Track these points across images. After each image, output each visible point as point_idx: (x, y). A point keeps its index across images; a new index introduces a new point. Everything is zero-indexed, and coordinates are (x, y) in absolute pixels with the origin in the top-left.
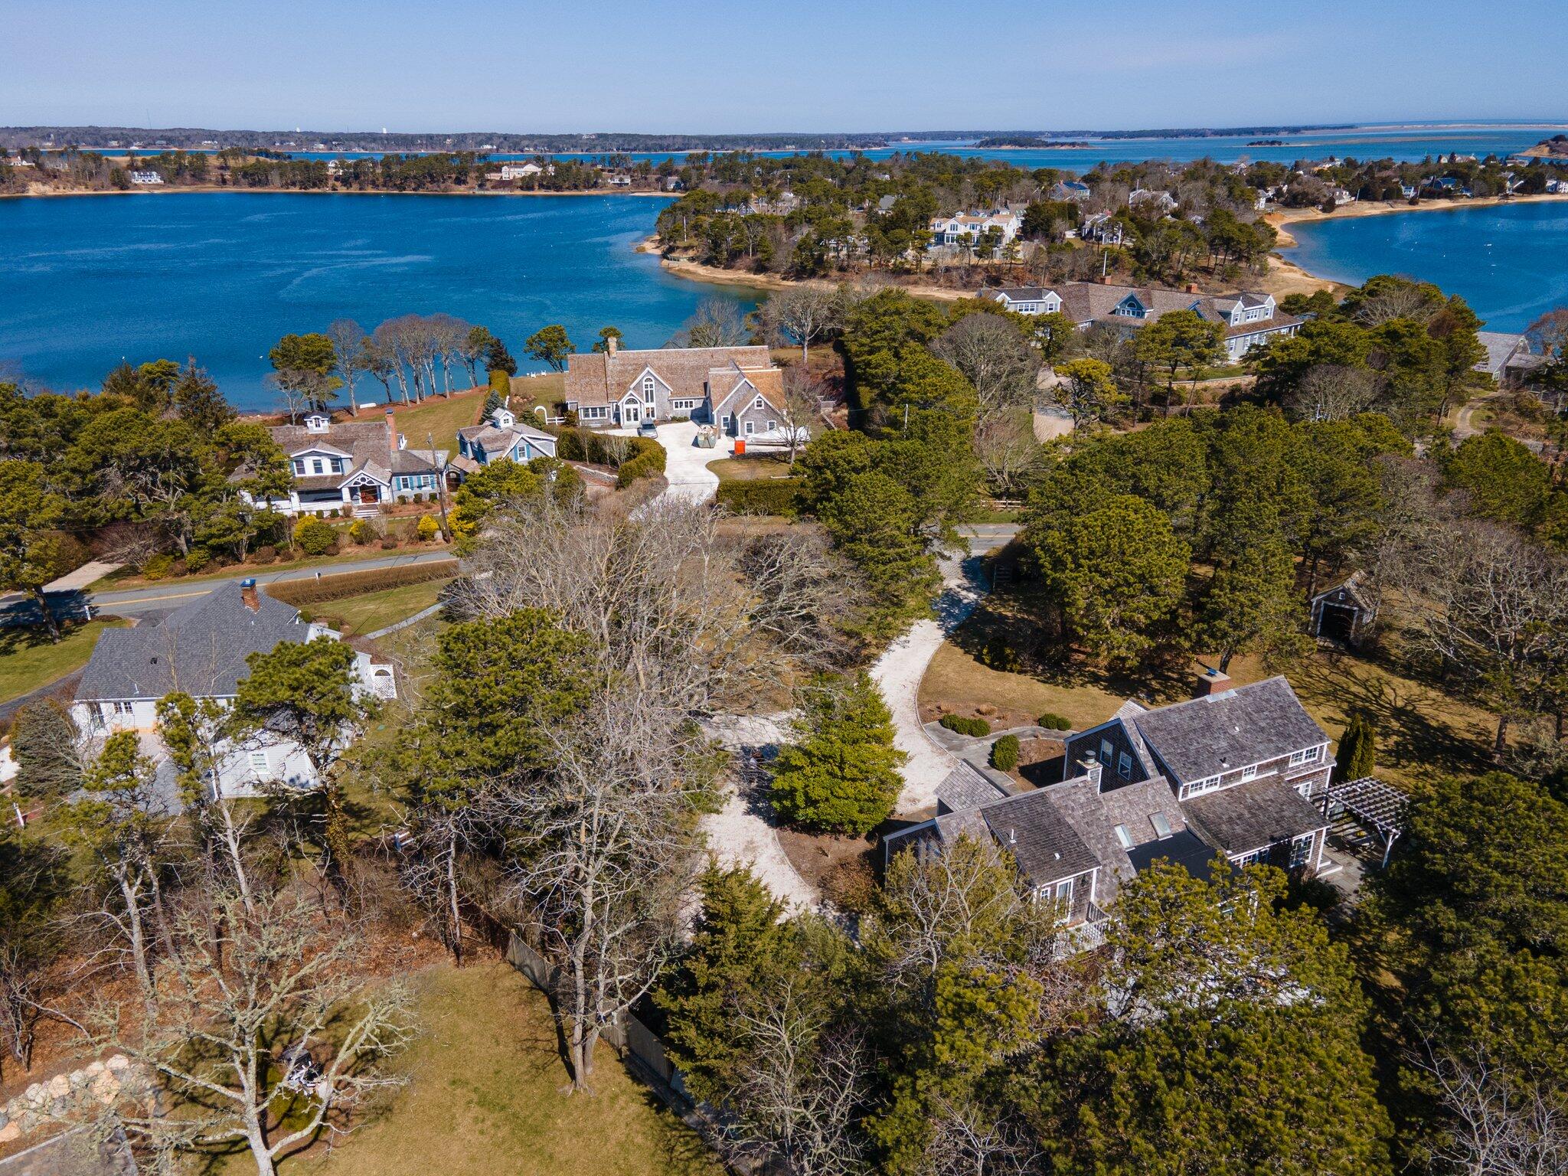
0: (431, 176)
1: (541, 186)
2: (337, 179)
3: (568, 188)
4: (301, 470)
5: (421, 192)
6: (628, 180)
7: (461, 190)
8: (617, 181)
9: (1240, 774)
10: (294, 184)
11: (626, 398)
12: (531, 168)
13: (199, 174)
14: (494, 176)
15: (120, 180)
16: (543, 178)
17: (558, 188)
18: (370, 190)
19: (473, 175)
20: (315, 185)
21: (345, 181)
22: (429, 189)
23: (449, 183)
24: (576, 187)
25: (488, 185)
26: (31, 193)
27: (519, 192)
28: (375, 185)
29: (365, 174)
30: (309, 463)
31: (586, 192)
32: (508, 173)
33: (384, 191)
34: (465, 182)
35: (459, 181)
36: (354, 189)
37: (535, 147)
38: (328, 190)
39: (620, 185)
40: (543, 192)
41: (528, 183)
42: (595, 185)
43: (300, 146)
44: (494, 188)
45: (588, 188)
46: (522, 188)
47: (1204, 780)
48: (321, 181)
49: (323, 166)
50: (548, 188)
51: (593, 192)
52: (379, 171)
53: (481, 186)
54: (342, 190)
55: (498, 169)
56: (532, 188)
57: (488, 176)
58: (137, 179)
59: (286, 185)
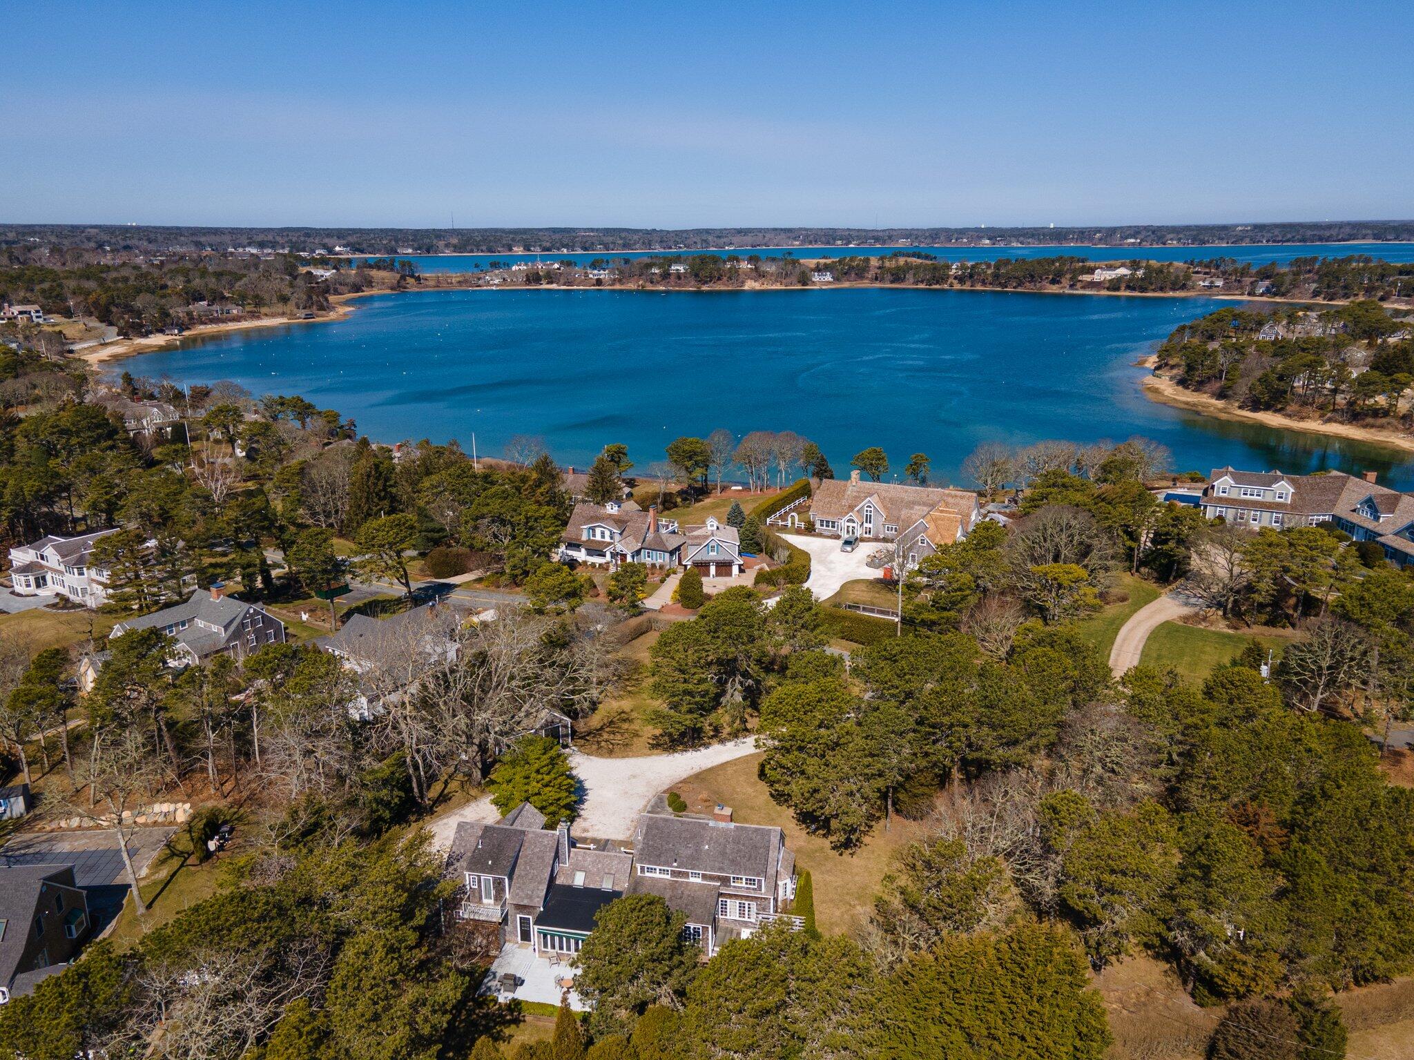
0: (1032, 276)
1: (1128, 287)
2: (956, 278)
3: (1154, 290)
4: (594, 535)
5: (1019, 290)
6: (1220, 283)
7: (1054, 289)
8: (1207, 284)
9: (686, 875)
10: (922, 282)
11: (847, 517)
12: (1123, 271)
13: (860, 272)
14: (1087, 278)
15: (804, 280)
16: (1130, 280)
17: (1143, 290)
18: (979, 287)
19: (1068, 276)
20: (937, 283)
21: (961, 280)
22: (1028, 288)
23: (1044, 283)
24: (1162, 289)
25: (1079, 285)
26: (746, 288)
27: (1105, 293)
28: (984, 283)
29: (979, 274)
30: (598, 531)
31: (1171, 294)
32: (1100, 276)
33: (989, 288)
34: (1059, 282)
35: (1053, 282)
36: (967, 287)
37: (1179, 240)
38: (946, 286)
39: (1210, 287)
40: (1128, 293)
41: (1115, 285)
42: (1183, 287)
43: (970, 242)
44: (1083, 288)
45: (1174, 289)
46: (1108, 289)
47: (658, 868)
48: (942, 279)
49: (949, 267)
50: (1133, 289)
51: (1178, 294)
52: (989, 272)
53: (1072, 286)
54: (957, 286)
55: (1091, 271)
56: (1118, 289)
57: (1080, 278)
58: (816, 278)
59: (916, 283)
